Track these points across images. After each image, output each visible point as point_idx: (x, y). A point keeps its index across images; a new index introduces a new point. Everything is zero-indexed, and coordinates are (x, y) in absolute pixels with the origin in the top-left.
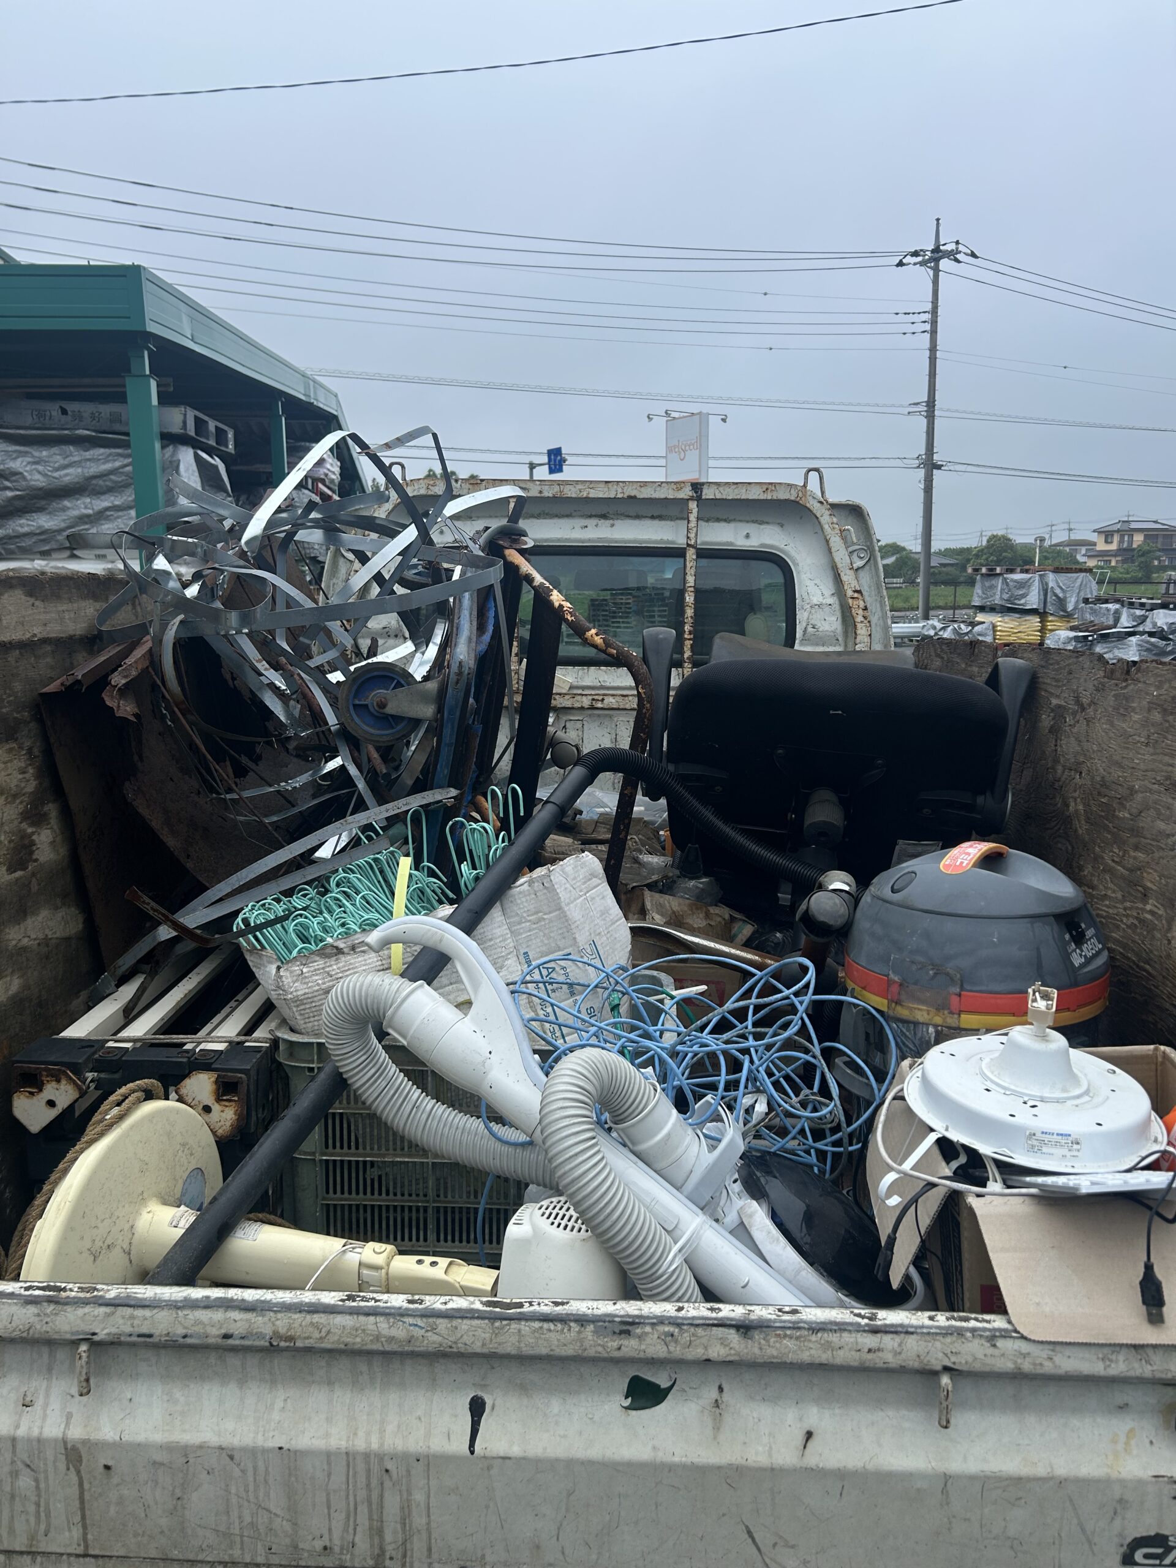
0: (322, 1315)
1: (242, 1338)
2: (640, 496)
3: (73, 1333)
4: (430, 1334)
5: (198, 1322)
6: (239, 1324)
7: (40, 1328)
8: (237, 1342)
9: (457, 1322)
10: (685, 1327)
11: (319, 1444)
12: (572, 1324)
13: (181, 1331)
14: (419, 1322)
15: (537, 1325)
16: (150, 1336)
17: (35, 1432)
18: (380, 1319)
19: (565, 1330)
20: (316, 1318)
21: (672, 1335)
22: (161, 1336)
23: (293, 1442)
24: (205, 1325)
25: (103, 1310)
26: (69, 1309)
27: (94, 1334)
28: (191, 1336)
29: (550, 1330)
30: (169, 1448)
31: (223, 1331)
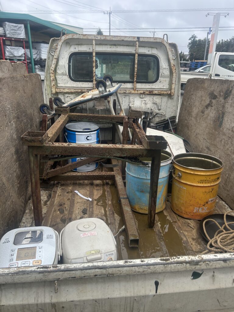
0: (121, 268)
1: (100, 275)
2: (125, 40)
3: (53, 279)
4: (148, 270)
5: (87, 273)
6: (99, 272)
7: (44, 279)
8: (98, 276)
9: (155, 266)
10: (211, 262)
11: (118, 296)
12: (184, 264)
13: (83, 275)
14: (145, 267)
15: (175, 265)
16: (75, 277)
17: (43, 302)
18: (136, 267)
19: (182, 265)
20: (119, 269)
21: (208, 264)
22: (78, 277)
23: (112, 296)
24: (90, 273)
25: (61, 273)
26: (52, 273)
27: (59, 279)
28: (86, 276)
29: (178, 266)
30: (79, 301)
31: (95, 274)
